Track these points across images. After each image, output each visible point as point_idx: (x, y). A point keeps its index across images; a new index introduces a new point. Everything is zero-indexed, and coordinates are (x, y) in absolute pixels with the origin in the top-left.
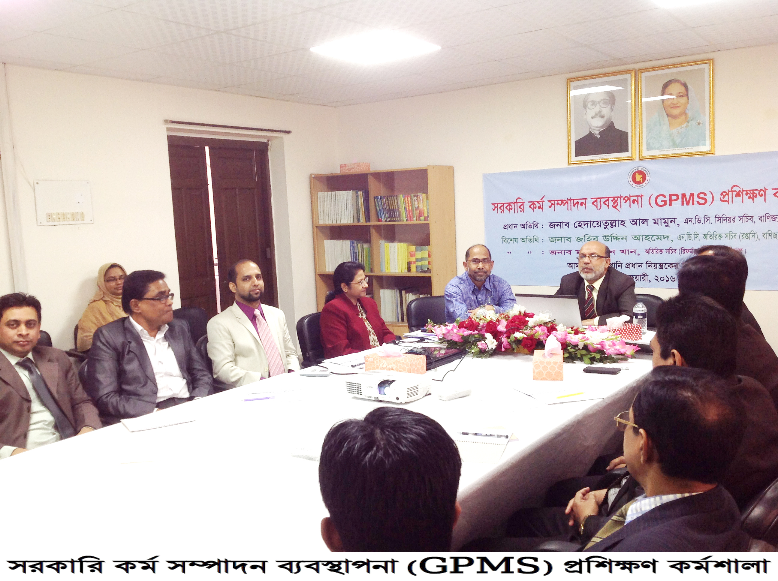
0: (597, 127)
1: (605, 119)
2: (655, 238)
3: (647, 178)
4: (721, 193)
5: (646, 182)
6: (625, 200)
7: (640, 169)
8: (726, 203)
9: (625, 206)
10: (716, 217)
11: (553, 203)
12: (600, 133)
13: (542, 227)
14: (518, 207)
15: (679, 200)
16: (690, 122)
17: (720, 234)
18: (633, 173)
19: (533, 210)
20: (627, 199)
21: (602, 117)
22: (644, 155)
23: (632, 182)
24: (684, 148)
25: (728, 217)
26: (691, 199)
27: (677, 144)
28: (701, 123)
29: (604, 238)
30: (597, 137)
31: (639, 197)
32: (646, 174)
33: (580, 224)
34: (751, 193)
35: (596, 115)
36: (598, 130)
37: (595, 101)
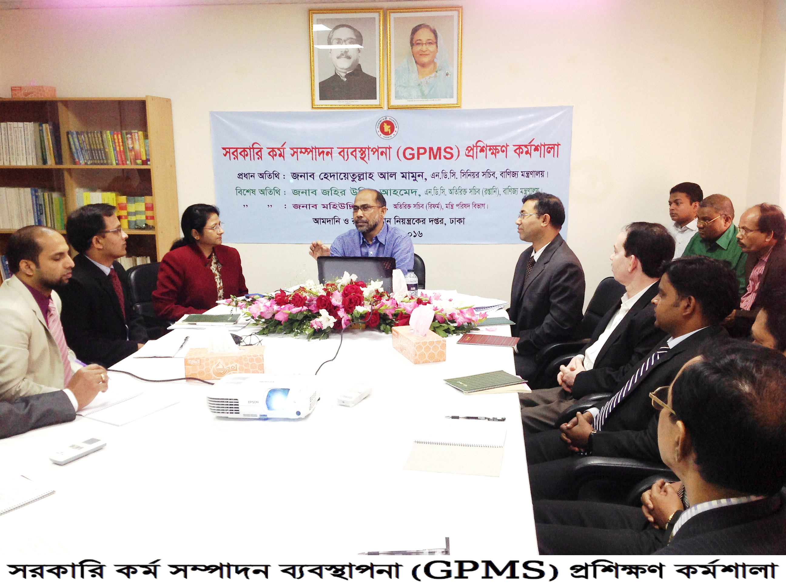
0: (343, 69)
1: (352, 60)
2: (403, 192)
3: (396, 129)
4: (466, 148)
5: (394, 133)
6: (373, 151)
7: (388, 119)
8: (471, 158)
9: (373, 157)
10: (461, 173)
11: (295, 151)
12: (347, 76)
13: (284, 178)
14: (255, 155)
15: (426, 153)
16: (438, 72)
17: (465, 190)
18: (381, 123)
19: (273, 158)
20: (375, 150)
21: (349, 58)
22: (391, 104)
23: (380, 132)
24: (433, 99)
25: (473, 173)
26: (438, 153)
27: (426, 95)
28: (450, 73)
29: (352, 191)
30: (343, 81)
31: (388, 150)
32: (395, 125)
33: (326, 176)
34: (494, 149)
35: (342, 55)
36: (345, 73)
37: (341, 39)
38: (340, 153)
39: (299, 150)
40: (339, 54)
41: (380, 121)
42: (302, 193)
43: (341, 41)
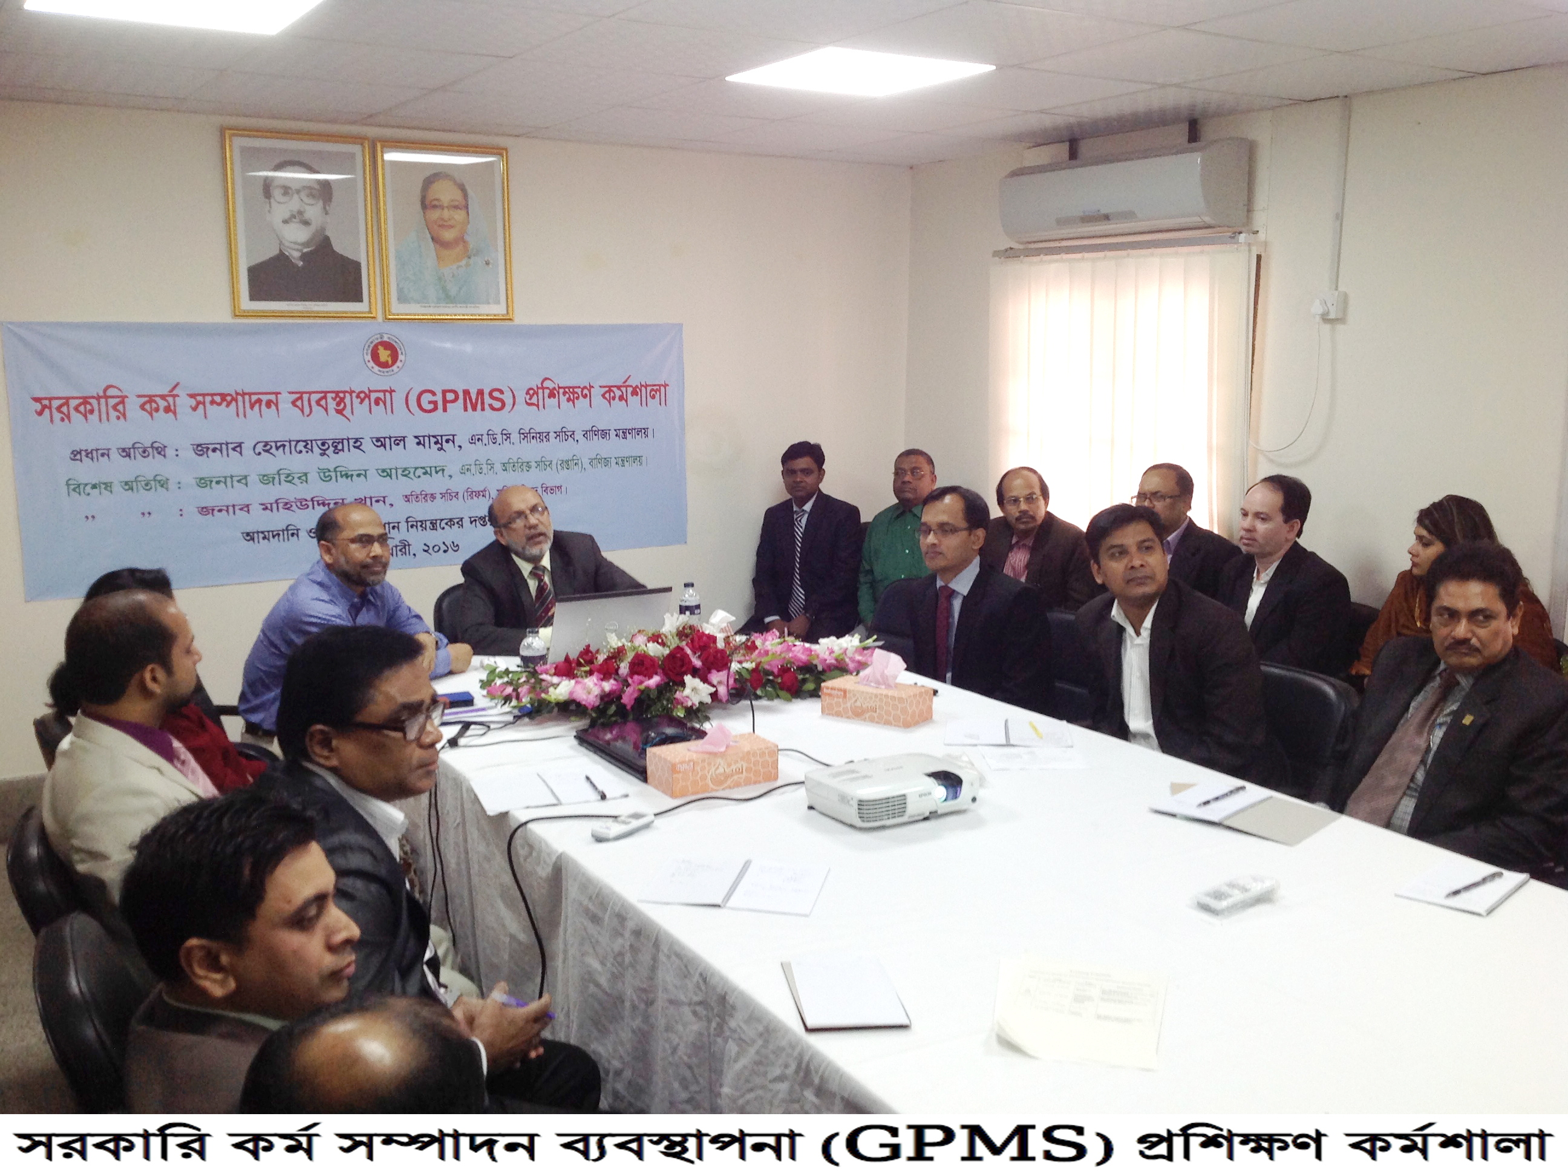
0: (295, 243)
1: (312, 228)
2: (419, 472)
3: (401, 357)
4: (525, 392)
5: (398, 364)
6: (360, 397)
7: (385, 339)
8: (535, 408)
9: (361, 409)
10: (520, 433)
11: (199, 401)
12: (304, 257)
13: (177, 455)
14: (109, 407)
15: (459, 400)
16: (473, 258)
17: (528, 463)
18: (372, 345)
19: (152, 416)
20: (364, 396)
21: (306, 223)
22: (392, 311)
23: (371, 362)
24: (465, 306)
25: (539, 433)
26: (480, 400)
27: (453, 296)
28: (491, 261)
29: (322, 474)
31: (388, 394)
32: (398, 350)
33: (267, 448)
34: (571, 392)
35: (293, 216)
36: (297, 250)
37: (290, 188)
38: (294, 403)
39: (208, 399)
40: (287, 215)
41: (372, 342)
42: (218, 482)
43: (290, 191)
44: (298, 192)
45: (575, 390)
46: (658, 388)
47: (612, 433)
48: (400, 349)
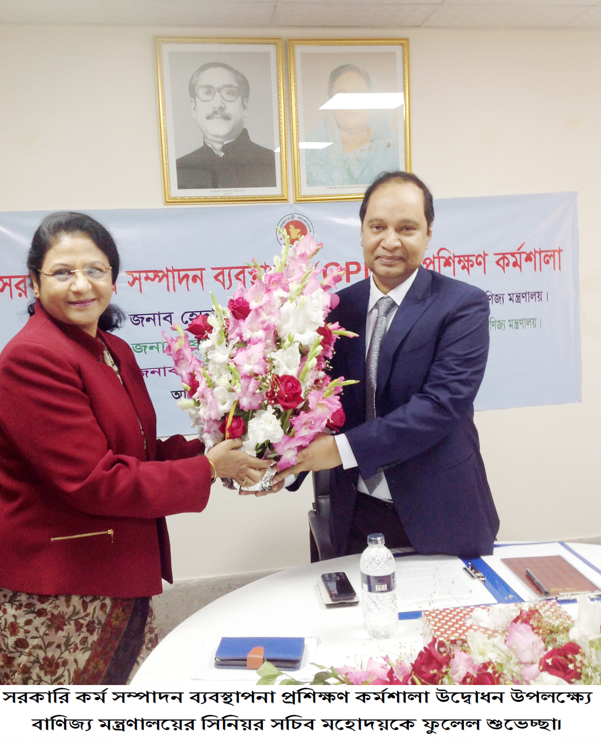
0: (217, 136)
1: (232, 122)
3: (308, 232)
7: (296, 218)
11: (136, 277)
12: (225, 148)
15: (360, 272)
16: (375, 141)
18: (284, 224)
21: (227, 118)
22: (303, 194)
27: (356, 177)
28: (392, 144)
30: (217, 156)
32: (307, 227)
34: (466, 261)
35: (215, 113)
36: (219, 142)
37: (213, 87)
38: (216, 277)
39: (143, 275)
40: (210, 112)
41: (285, 222)
42: (151, 348)
43: (213, 91)
44: (219, 90)
45: (470, 258)
46: (552, 253)
47: (507, 298)
48: (309, 227)
